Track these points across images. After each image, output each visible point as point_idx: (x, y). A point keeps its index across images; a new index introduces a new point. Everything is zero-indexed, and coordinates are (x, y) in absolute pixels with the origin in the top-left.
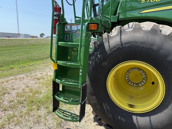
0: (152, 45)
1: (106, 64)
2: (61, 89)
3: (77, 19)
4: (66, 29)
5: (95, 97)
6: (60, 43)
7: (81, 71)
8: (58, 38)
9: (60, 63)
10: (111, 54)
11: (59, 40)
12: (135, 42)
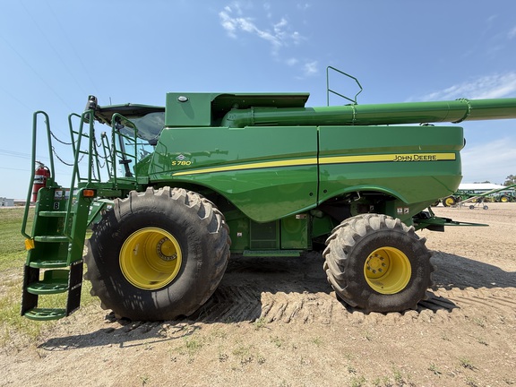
0: (163, 210)
1: (117, 234)
2: (41, 278)
3: (82, 181)
4: (56, 195)
5: (102, 281)
6: (42, 213)
7: (70, 245)
8: (40, 207)
9: (39, 238)
10: (122, 222)
11: (40, 209)
12: (146, 208)
